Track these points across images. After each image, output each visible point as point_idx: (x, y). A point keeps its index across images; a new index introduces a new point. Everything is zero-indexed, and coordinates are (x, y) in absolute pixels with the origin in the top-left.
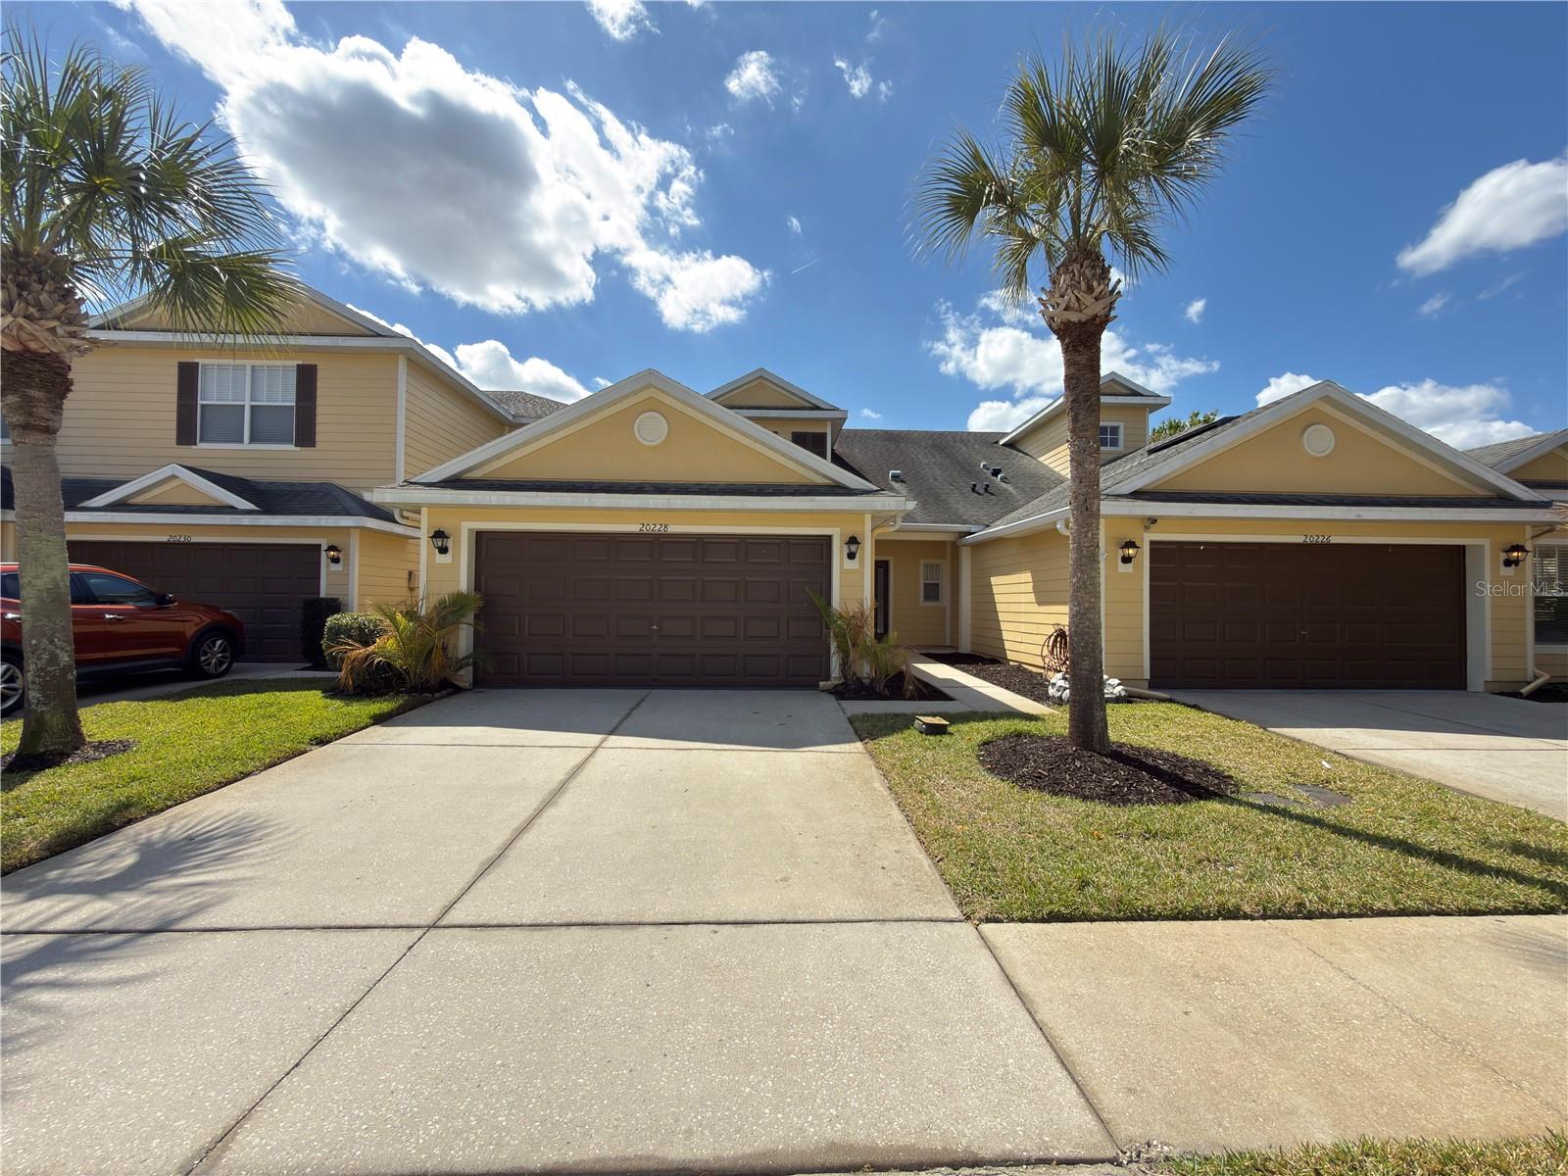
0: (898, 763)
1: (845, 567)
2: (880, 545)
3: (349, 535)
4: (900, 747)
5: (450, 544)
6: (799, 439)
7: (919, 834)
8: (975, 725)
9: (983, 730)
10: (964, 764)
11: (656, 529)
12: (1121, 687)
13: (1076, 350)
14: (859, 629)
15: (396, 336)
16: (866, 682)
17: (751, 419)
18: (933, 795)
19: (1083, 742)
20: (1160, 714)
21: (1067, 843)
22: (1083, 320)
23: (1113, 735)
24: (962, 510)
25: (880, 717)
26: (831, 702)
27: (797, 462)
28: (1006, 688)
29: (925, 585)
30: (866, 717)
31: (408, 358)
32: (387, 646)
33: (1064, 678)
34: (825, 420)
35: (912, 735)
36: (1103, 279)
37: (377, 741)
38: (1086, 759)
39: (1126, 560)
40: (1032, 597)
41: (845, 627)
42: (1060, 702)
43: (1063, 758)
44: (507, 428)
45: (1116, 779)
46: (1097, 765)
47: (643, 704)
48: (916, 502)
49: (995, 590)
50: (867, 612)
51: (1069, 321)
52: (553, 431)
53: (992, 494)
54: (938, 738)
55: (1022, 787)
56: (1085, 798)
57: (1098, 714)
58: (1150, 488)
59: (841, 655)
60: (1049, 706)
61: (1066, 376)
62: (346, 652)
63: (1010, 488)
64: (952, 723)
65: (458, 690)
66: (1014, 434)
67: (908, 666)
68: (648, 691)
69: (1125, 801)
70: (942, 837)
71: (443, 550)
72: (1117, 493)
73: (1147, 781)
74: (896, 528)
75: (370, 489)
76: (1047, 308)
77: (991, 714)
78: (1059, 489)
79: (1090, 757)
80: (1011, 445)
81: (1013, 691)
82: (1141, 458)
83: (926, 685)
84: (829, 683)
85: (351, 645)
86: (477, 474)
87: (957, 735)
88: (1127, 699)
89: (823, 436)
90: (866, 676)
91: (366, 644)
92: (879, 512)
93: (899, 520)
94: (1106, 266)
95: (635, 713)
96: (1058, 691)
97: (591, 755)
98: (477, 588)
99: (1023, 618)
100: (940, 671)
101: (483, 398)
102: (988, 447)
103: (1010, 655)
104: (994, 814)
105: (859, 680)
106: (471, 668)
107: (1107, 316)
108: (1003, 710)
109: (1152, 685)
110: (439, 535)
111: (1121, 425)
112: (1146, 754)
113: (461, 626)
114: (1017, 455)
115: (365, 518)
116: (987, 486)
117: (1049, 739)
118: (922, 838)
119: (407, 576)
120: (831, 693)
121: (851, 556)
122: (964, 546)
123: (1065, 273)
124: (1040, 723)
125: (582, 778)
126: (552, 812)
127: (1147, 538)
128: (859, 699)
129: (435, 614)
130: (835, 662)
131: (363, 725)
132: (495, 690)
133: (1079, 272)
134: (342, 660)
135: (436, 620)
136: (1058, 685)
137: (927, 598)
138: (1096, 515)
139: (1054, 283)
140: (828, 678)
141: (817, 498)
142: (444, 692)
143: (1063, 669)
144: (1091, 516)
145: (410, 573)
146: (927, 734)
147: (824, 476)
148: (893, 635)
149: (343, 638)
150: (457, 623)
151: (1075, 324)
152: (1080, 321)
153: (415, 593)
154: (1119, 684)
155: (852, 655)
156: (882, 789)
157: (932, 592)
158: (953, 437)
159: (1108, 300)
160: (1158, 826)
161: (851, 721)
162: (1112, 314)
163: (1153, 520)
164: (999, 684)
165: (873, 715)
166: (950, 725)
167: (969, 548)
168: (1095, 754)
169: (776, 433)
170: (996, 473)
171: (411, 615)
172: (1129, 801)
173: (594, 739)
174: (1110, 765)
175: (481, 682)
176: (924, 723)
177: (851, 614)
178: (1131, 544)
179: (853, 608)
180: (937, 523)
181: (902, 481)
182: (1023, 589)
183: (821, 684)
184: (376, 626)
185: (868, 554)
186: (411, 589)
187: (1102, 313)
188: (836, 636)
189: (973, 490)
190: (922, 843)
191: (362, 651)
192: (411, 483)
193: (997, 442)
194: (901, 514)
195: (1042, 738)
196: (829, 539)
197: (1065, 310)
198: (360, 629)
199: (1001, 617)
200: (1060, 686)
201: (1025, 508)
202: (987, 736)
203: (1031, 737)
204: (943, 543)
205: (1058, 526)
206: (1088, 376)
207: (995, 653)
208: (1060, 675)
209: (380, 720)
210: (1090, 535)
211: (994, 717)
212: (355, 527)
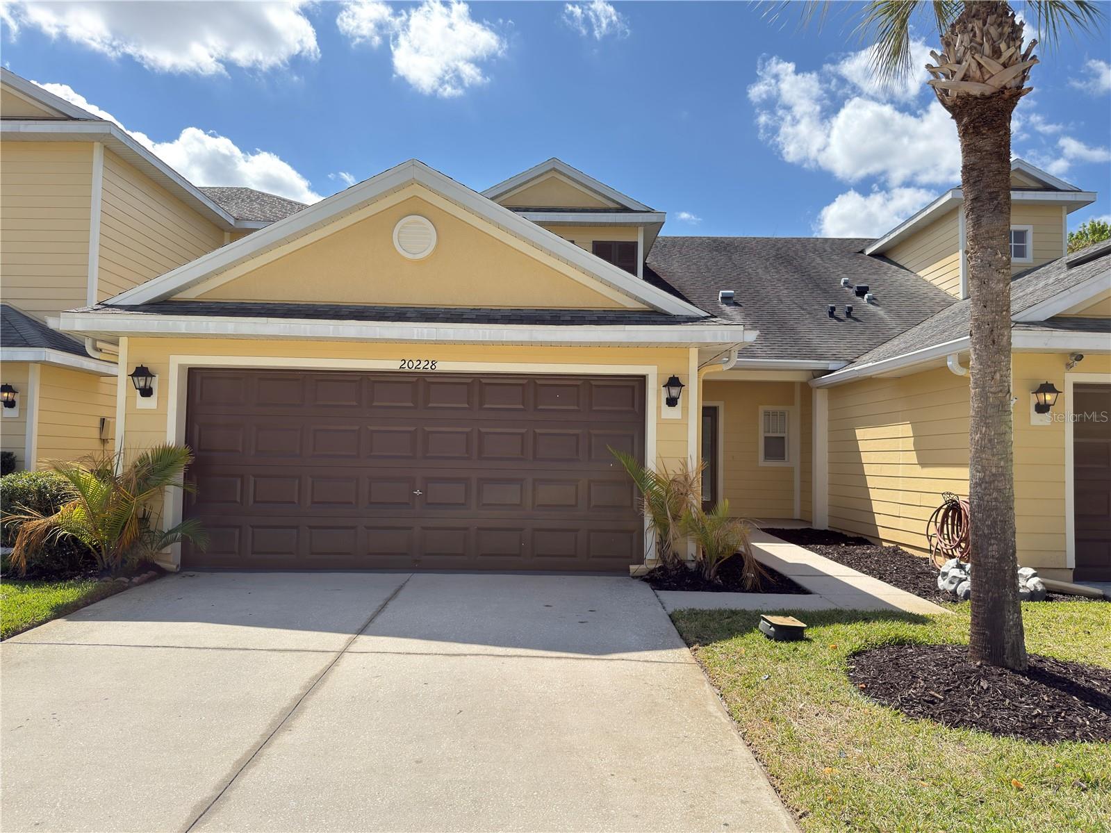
0: (741, 679)
1: (663, 416)
2: (709, 387)
3: (27, 371)
4: (741, 658)
5: (155, 384)
6: (602, 250)
7: (773, 777)
8: (841, 628)
9: (851, 636)
10: (830, 683)
11: (421, 366)
12: (1036, 579)
13: (977, 132)
14: (682, 497)
15: (90, 120)
16: (692, 566)
17: (541, 224)
18: (788, 724)
19: (991, 654)
20: (1091, 616)
21: (975, 794)
22: (987, 93)
23: (1031, 645)
24: (816, 341)
25: (711, 614)
26: (645, 591)
27: (602, 281)
28: (880, 578)
29: (766, 438)
30: (693, 614)
31: (105, 147)
32: (72, 515)
33: (960, 567)
34: (635, 226)
35: (756, 640)
36: (1014, 40)
37: (60, 640)
38: (995, 678)
39: (1042, 408)
40: (913, 457)
41: (664, 494)
42: (953, 598)
43: (965, 676)
44: (227, 235)
45: (1037, 705)
46: (1011, 686)
47: (402, 594)
48: (757, 332)
49: (862, 446)
50: (692, 475)
51: (969, 95)
52: (287, 240)
53: (856, 320)
54: (792, 645)
55: (908, 715)
56: (996, 732)
57: (1010, 617)
58: (1074, 312)
59: (659, 531)
60: (939, 603)
61: (965, 167)
62: (21, 523)
63: (880, 312)
64: (810, 625)
65: (162, 573)
66: (886, 240)
67: (748, 546)
68: (407, 576)
69: (1051, 737)
70: (805, 783)
71: (146, 392)
72: (1029, 319)
73: (1079, 709)
74: (731, 365)
75: (56, 313)
76: (937, 77)
77: (862, 613)
78: (946, 312)
79: (1000, 675)
80: (881, 255)
81: (890, 582)
82: (1056, 273)
83: (772, 572)
84: (643, 567)
85: (28, 514)
86: (190, 295)
87: (817, 642)
88: (1047, 595)
89: (634, 246)
90: (690, 558)
91: (47, 512)
92: (708, 345)
93: (734, 355)
94: (1017, 22)
95: (391, 605)
96: (951, 582)
97: (335, 662)
98: (189, 440)
99: (901, 484)
100: (789, 554)
101: (199, 196)
102: (850, 258)
103: (883, 534)
104: (873, 753)
105: (682, 564)
106: (179, 545)
107: (1019, 87)
108: (880, 608)
109: (1079, 576)
110: (141, 372)
111: (1030, 229)
112: (1076, 672)
113: (167, 488)
114: (889, 269)
115: (47, 350)
116: (850, 309)
117: (942, 649)
118: (777, 783)
119: (98, 424)
120: (646, 580)
121: (672, 402)
122: (818, 388)
123: (963, 32)
124: (928, 627)
125: (323, 692)
126: (285, 739)
127: (1068, 380)
128: (683, 590)
129: (132, 475)
130: (650, 540)
131: (41, 618)
132: (208, 574)
133: (981, 30)
134: (16, 533)
135: (134, 482)
136: (950, 575)
137: (769, 455)
138: (1006, 350)
139: (948, 44)
140: (641, 561)
141: (628, 327)
142: (145, 576)
143: (957, 553)
144: (998, 352)
145: (103, 421)
146: (776, 640)
147: (636, 298)
148: (723, 505)
149: (18, 505)
150: (160, 486)
151: (976, 98)
152: (982, 95)
153: (108, 446)
154: (1034, 575)
155: (673, 531)
156: (719, 714)
157: (775, 448)
158: (804, 246)
159: (1021, 67)
160: (1098, 772)
161: (673, 618)
162: (1026, 85)
163: (1079, 357)
164: (870, 572)
165: (702, 612)
166: (808, 627)
167: (826, 391)
168: (1008, 671)
169: (573, 242)
170: (861, 292)
171: (103, 474)
172: (1056, 736)
173: (337, 640)
174: (1028, 687)
175: (191, 564)
176: (773, 625)
177: (671, 478)
178: (1047, 388)
179: (674, 470)
180: (782, 357)
181: (736, 304)
182: (901, 444)
183: (633, 568)
184: (59, 490)
185: (693, 398)
186: (104, 441)
187: (1013, 84)
188: (652, 506)
189: (831, 314)
190: (778, 791)
191: (41, 522)
192: (107, 306)
193: (862, 252)
194: (737, 348)
195: (932, 648)
196: (642, 380)
197: (963, 79)
198: (40, 493)
199: (871, 482)
200: (954, 577)
201: (902, 338)
202: (858, 644)
203: (916, 646)
204: (789, 385)
205: (949, 363)
206: (994, 166)
207: (863, 531)
208: (953, 562)
209: (62, 612)
210: (998, 376)
211: (867, 617)
212: (36, 362)
